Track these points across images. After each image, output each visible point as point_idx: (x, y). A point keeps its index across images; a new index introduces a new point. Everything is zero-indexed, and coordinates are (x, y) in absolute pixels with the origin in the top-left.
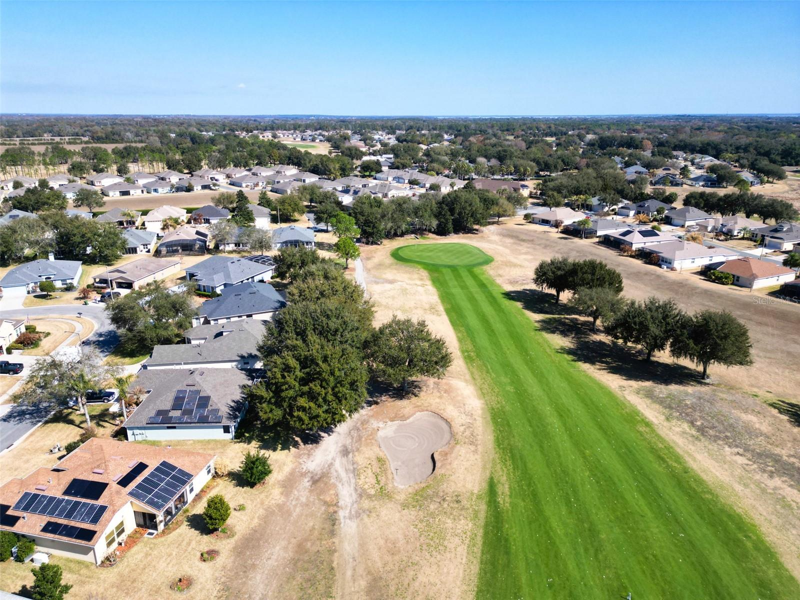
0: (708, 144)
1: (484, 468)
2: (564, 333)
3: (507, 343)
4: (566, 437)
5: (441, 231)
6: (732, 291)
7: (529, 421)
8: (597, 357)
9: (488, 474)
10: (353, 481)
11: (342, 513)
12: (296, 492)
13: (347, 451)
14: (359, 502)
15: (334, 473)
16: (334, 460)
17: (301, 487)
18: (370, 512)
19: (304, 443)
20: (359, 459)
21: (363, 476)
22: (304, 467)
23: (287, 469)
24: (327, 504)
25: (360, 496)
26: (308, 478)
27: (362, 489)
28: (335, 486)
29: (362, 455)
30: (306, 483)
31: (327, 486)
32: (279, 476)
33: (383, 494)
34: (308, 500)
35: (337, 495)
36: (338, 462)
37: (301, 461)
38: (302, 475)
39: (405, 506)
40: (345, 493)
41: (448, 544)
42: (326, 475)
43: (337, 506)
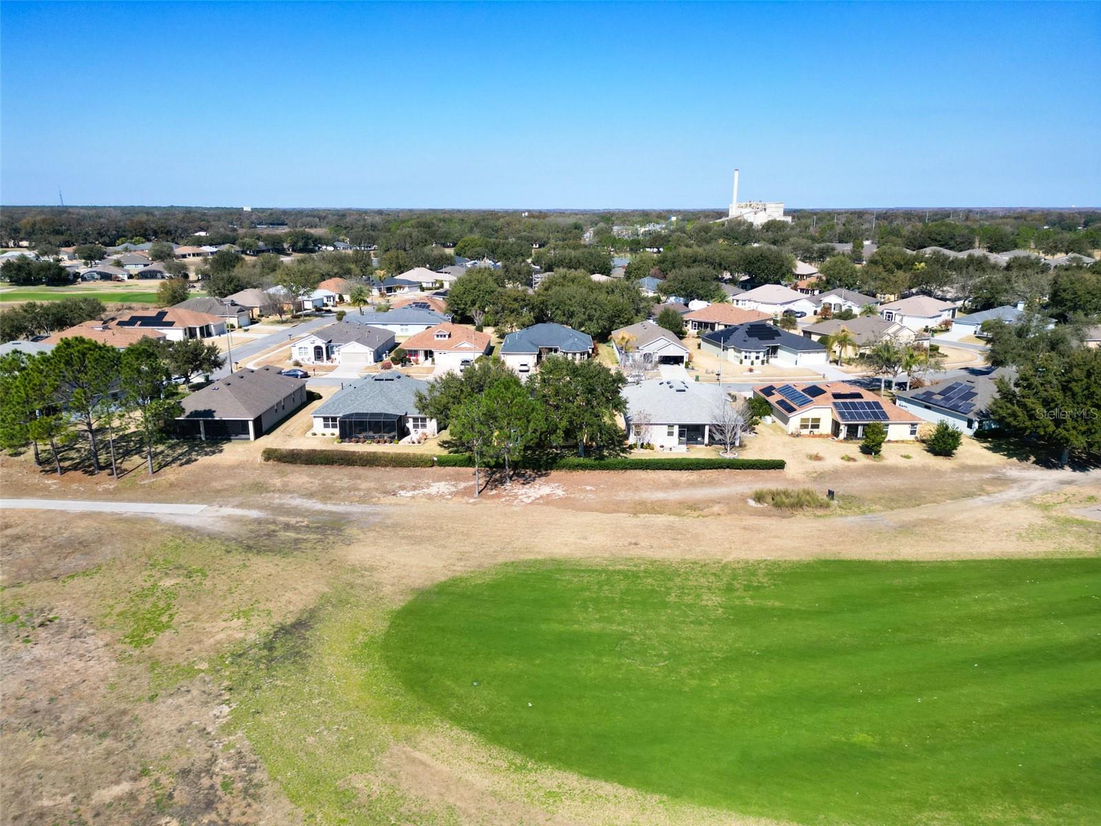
10: (1035, 494)
11: (985, 498)
12: (967, 474)
13: (1070, 483)
14: (1012, 501)
15: (1025, 483)
16: (1043, 480)
17: (977, 475)
18: (1009, 506)
19: (1034, 462)
20: (1069, 489)
21: (1049, 495)
22: (1004, 471)
23: (984, 463)
24: (983, 490)
25: (1021, 500)
26: (994, 476)
27: (1032, 498)
28: (1012, 487)
29: (1078, 489)
30: (989, 476)
31: (1001, 485)
32: (970, 462)
33: (1045, 507)
34: (970, 481)
35: (1001, 491)
36: (1043, 482)
37: (1008, 467)
38: (994, 472)
39: (1049, 518)
40: (1012, 493)
41: (1037, 541)
42: (1014, 481)
43: (988, 494)
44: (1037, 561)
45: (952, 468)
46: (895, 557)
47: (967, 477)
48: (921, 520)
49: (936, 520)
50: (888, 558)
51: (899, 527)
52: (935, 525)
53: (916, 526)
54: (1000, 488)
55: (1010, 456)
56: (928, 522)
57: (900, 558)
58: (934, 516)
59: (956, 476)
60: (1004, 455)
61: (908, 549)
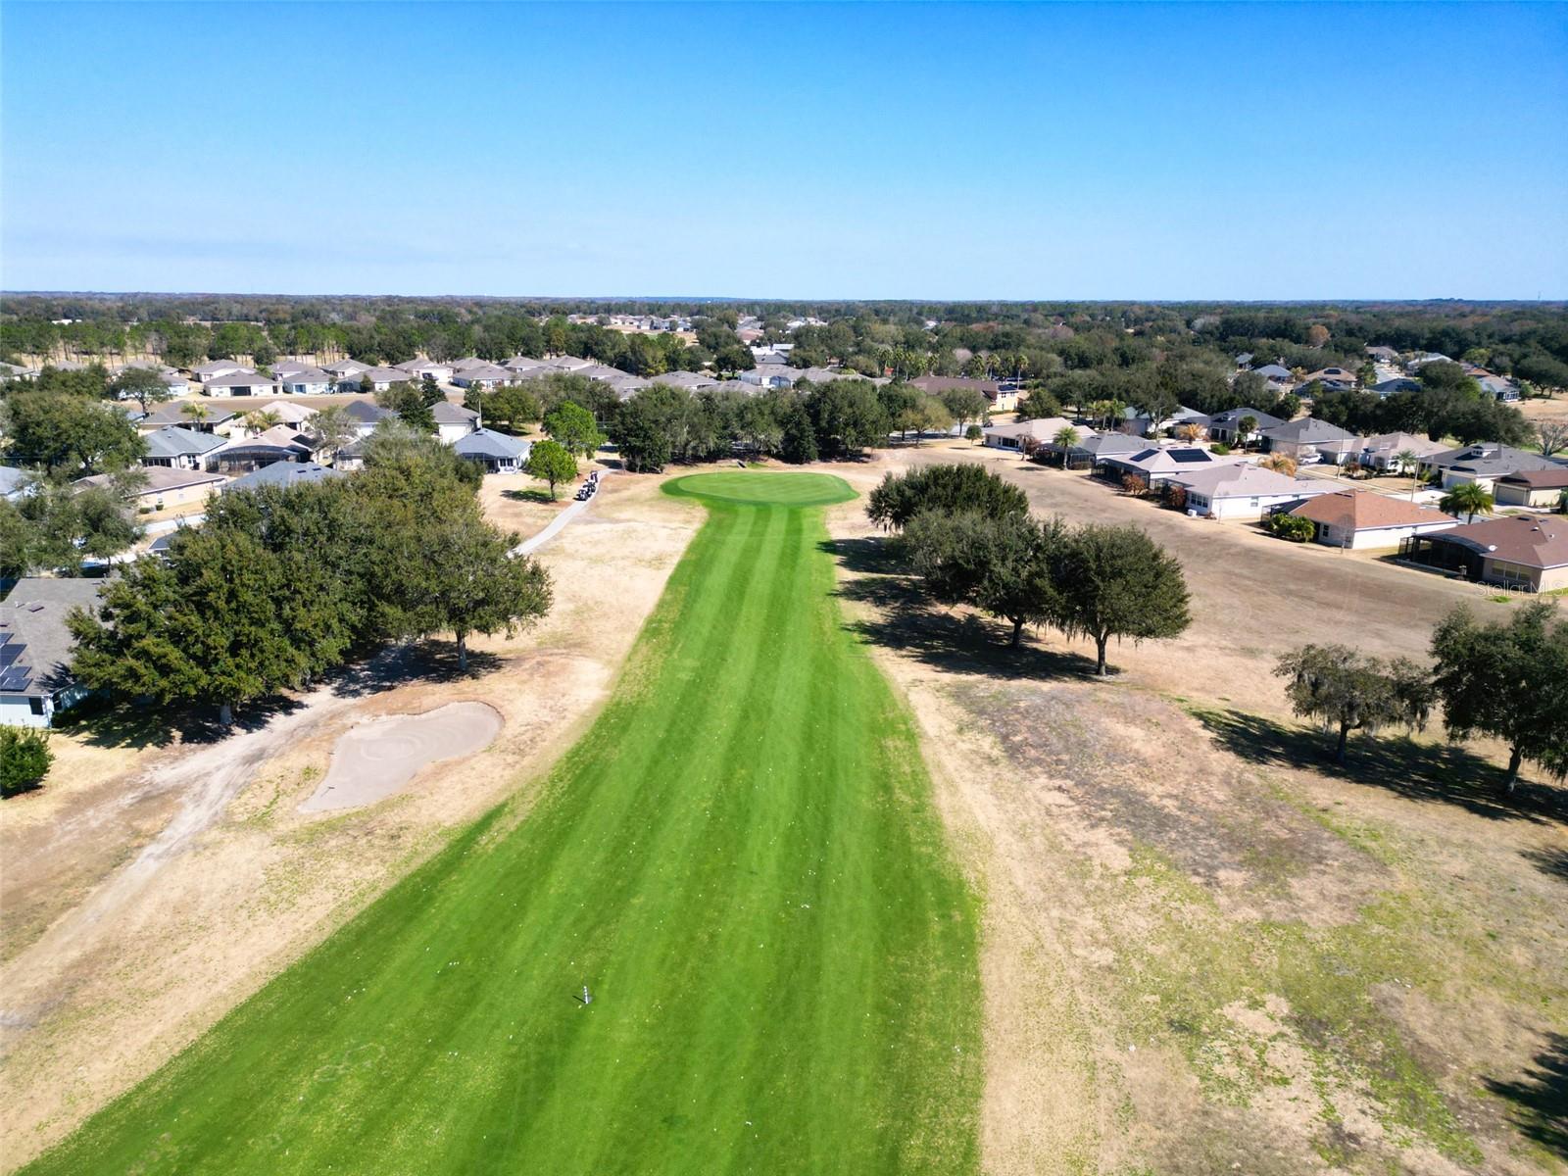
0: (1445, 333)
1: (501, 791)
2: (880, 601)
3: (753, 613)
4: (721, 749)
5: (793, 454)
6: (1301, 550)
7: (673, 723)
8: (915, 638)
9: (501, 799)
10: (224, 801)
11: (152, 849)
12: (90, 813)
13: (258, 756)
14: (201, 833)
15: (197, 788)
16: (218, 769)
17: (109, 806)
18: (206, 848)
19: (184, 740)
20: (269, 769)
21: (249, 794)
22: (147, 776)
23: (107, 776)
24: (137, 833)
25: (213, 824)
26: (138, 793)
27: (229, 813)
28: (181, 806)
29: (279, 763)
30: (127, 800)
31: (163, 807)
32: (79, 785)
33: (261, 821)
34: (103, 826)
35: (169, 821)
36: (222, 773)
37: (150, 767)
38: (132, 787)
39: (282, 840)
40: (189, 819)
41: (302, 901)
42: (177, 790)
43: (153, 837)
44: (330, 943)
45: (57, 812)
46: (87, 1109)
47: (94, 817)
48: (72, 967)
49: (103, 950)
50: (72, 1124)
51: (41, 1014)
52: (109, 963)
53: (71, 991)
54: (165, 816)
55: (139, 743)
56: (89, 965)
57: (98, 1104)
58: (92, 942)
59: (71, 825)
60: (129, 746)
61: (99, 1065)
